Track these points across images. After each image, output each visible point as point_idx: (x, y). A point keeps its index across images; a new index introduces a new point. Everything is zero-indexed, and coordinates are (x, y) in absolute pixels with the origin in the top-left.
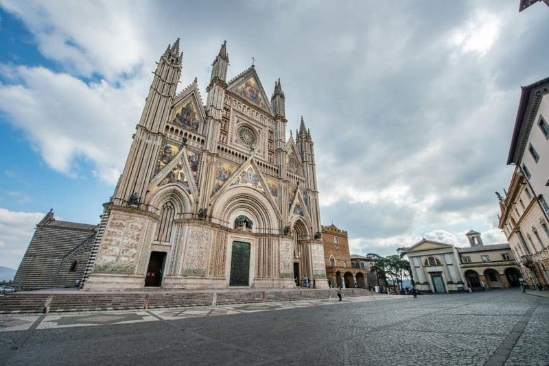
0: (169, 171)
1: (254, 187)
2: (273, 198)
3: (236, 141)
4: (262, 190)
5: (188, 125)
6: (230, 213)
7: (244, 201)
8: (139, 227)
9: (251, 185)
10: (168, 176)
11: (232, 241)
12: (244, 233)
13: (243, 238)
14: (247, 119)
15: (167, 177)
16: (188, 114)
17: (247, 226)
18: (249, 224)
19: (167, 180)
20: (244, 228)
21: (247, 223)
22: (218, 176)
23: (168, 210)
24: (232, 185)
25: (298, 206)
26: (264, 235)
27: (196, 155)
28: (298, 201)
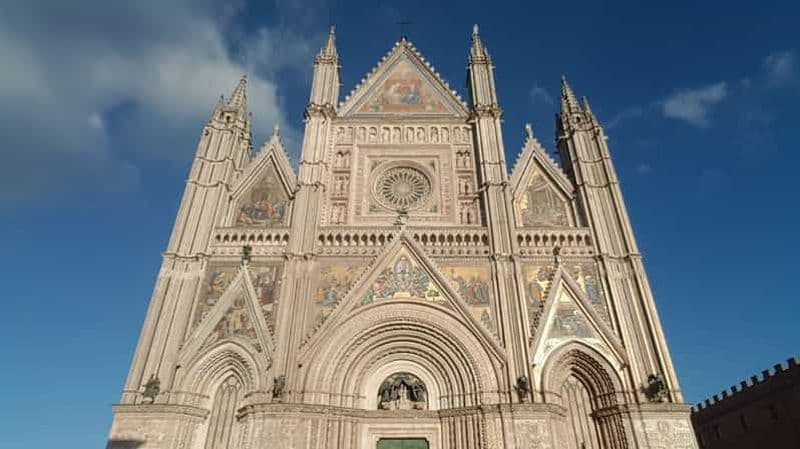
0: (219, 317)
1: (415, 299)
2: (476, 312)
3: (373, 208)
4: (441, 297)
5: (265, 216)
6: (362, 373)
7: (394, 339)
8: (160, 438)
9: (407, 295)
10: (218, 328)
11: (375, 438)
12: (403, 416)
13: (403, 429)
14: (397, 152)
15: (215, 330)
16: (264, 198)
17: (412, 397)
18: (416, 392)
19: (216, 335)
20: (405, 403)
21: (409, 388)
22: (321, 298)
23: (230, 392)
24: (355, 308)
25: (563, 313)
26: (463, 412)
27: (271, 271)
28: (565, 298)
